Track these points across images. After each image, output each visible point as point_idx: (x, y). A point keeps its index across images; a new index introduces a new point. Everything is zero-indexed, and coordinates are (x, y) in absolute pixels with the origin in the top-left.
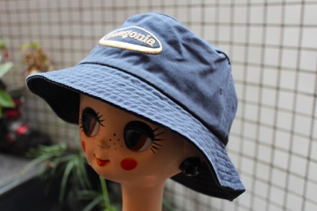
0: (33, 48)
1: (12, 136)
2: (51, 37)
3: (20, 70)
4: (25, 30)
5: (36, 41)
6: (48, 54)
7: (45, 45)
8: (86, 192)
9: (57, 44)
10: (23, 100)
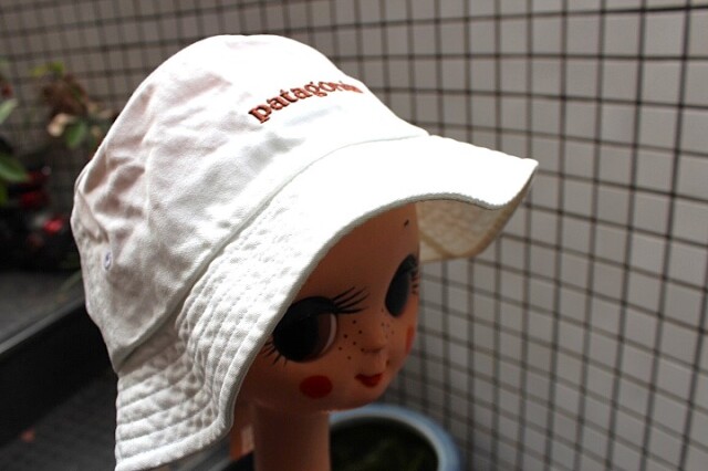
0: (55, 75)
1: (38, 240)
2: (85, 50)
3: (36, 119)
4: (36, 43)
5: (59, 61)
6: (84, 83)
7: (78, 65)
9: (97, 62)
10: (47, 171)
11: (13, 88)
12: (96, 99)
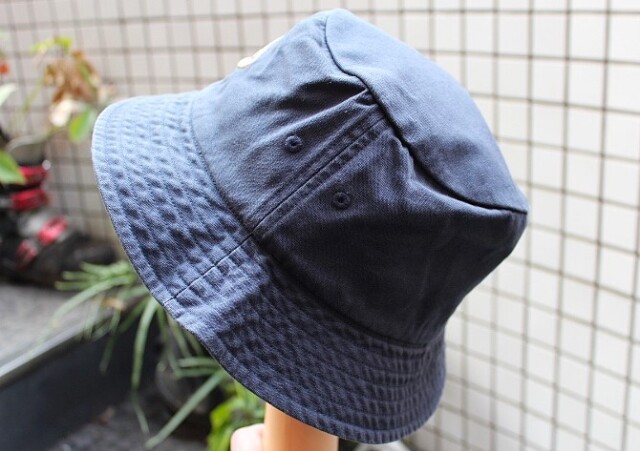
2: (99, 22)
5: (67, 34)
6: (95, 60)
7: (89, 40)
8: (190, 361)
9: (113, 36)
10: (47, 165)
11: (11, 63)
12: (108, 81)
